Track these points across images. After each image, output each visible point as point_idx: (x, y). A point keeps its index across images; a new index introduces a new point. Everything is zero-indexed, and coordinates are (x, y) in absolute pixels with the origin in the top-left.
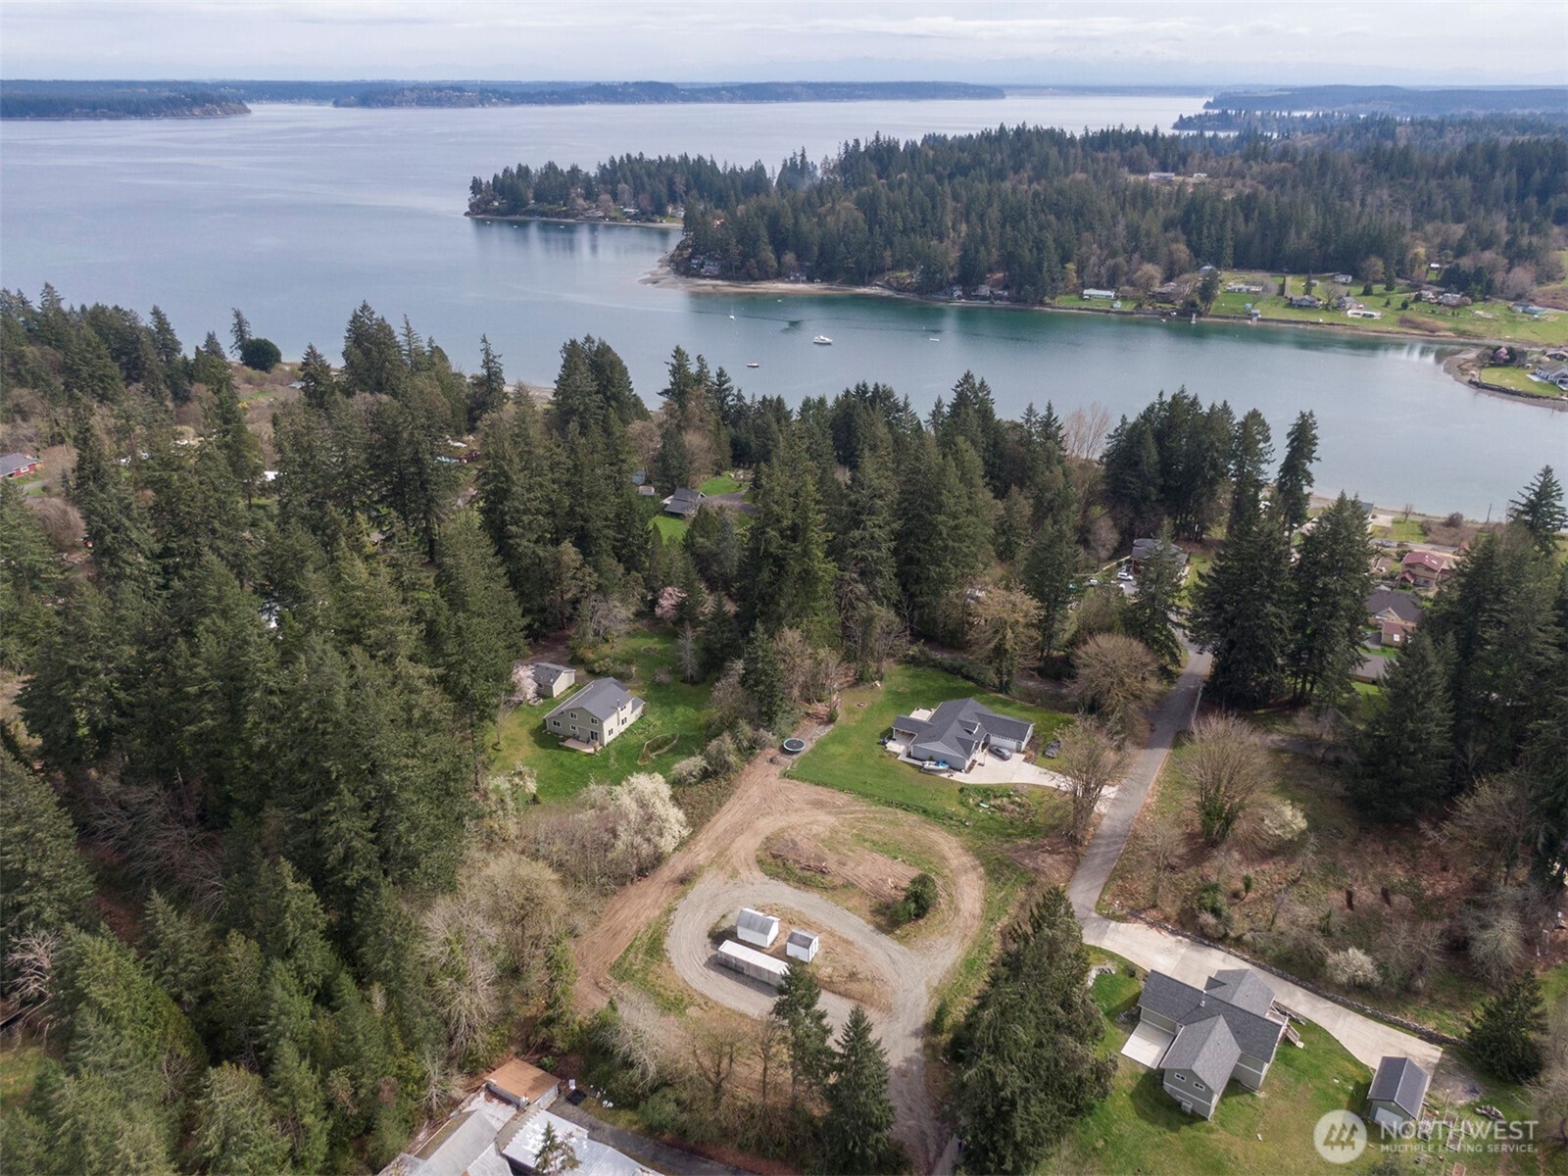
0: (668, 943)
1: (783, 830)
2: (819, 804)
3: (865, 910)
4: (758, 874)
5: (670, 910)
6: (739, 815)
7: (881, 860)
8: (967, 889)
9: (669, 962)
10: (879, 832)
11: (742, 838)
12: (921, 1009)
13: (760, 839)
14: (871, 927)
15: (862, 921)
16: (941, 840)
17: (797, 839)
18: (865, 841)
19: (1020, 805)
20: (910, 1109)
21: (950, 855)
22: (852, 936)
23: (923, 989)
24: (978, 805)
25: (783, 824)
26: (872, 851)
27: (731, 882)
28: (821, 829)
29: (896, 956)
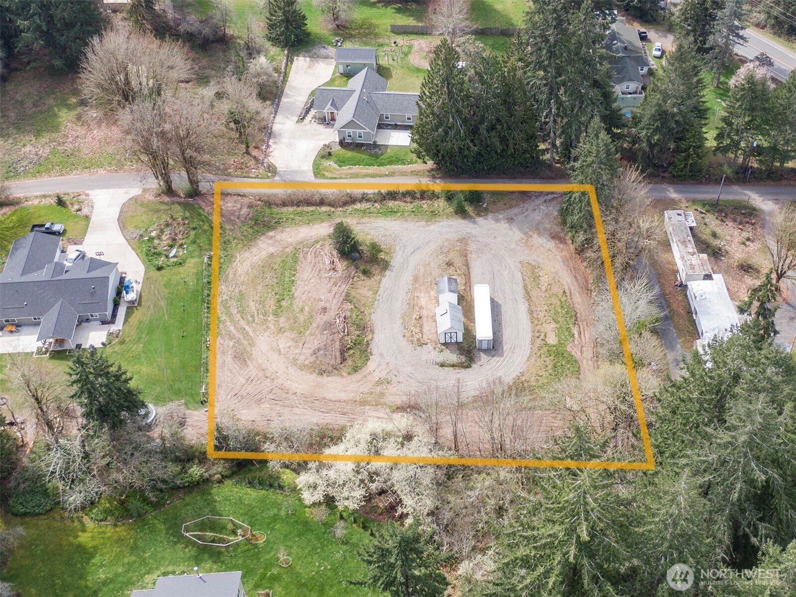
1: (302, 367)
2: (242, 357)
3: (370, 282)
4: (371, 365)
6: (296, 410)
7: (299, 291)
8: (302, 235)
10: (262, 302)
11: (330, 396)
12: (452, 223)
13: (325, 379)
14: (388, 273)
15: (384, 280)
16: (247, 264)
17: (309, 351)
18: (281, 307)
19: (162, 231)
20: (535, 210)
21: (264, 253)
22: (406, 278)
23: (432, 227)
24: (174, 257)
25: (292, 371)
26: (292, 297)
27: (394, 379)
28: (283, 341)
29: (410, 250)
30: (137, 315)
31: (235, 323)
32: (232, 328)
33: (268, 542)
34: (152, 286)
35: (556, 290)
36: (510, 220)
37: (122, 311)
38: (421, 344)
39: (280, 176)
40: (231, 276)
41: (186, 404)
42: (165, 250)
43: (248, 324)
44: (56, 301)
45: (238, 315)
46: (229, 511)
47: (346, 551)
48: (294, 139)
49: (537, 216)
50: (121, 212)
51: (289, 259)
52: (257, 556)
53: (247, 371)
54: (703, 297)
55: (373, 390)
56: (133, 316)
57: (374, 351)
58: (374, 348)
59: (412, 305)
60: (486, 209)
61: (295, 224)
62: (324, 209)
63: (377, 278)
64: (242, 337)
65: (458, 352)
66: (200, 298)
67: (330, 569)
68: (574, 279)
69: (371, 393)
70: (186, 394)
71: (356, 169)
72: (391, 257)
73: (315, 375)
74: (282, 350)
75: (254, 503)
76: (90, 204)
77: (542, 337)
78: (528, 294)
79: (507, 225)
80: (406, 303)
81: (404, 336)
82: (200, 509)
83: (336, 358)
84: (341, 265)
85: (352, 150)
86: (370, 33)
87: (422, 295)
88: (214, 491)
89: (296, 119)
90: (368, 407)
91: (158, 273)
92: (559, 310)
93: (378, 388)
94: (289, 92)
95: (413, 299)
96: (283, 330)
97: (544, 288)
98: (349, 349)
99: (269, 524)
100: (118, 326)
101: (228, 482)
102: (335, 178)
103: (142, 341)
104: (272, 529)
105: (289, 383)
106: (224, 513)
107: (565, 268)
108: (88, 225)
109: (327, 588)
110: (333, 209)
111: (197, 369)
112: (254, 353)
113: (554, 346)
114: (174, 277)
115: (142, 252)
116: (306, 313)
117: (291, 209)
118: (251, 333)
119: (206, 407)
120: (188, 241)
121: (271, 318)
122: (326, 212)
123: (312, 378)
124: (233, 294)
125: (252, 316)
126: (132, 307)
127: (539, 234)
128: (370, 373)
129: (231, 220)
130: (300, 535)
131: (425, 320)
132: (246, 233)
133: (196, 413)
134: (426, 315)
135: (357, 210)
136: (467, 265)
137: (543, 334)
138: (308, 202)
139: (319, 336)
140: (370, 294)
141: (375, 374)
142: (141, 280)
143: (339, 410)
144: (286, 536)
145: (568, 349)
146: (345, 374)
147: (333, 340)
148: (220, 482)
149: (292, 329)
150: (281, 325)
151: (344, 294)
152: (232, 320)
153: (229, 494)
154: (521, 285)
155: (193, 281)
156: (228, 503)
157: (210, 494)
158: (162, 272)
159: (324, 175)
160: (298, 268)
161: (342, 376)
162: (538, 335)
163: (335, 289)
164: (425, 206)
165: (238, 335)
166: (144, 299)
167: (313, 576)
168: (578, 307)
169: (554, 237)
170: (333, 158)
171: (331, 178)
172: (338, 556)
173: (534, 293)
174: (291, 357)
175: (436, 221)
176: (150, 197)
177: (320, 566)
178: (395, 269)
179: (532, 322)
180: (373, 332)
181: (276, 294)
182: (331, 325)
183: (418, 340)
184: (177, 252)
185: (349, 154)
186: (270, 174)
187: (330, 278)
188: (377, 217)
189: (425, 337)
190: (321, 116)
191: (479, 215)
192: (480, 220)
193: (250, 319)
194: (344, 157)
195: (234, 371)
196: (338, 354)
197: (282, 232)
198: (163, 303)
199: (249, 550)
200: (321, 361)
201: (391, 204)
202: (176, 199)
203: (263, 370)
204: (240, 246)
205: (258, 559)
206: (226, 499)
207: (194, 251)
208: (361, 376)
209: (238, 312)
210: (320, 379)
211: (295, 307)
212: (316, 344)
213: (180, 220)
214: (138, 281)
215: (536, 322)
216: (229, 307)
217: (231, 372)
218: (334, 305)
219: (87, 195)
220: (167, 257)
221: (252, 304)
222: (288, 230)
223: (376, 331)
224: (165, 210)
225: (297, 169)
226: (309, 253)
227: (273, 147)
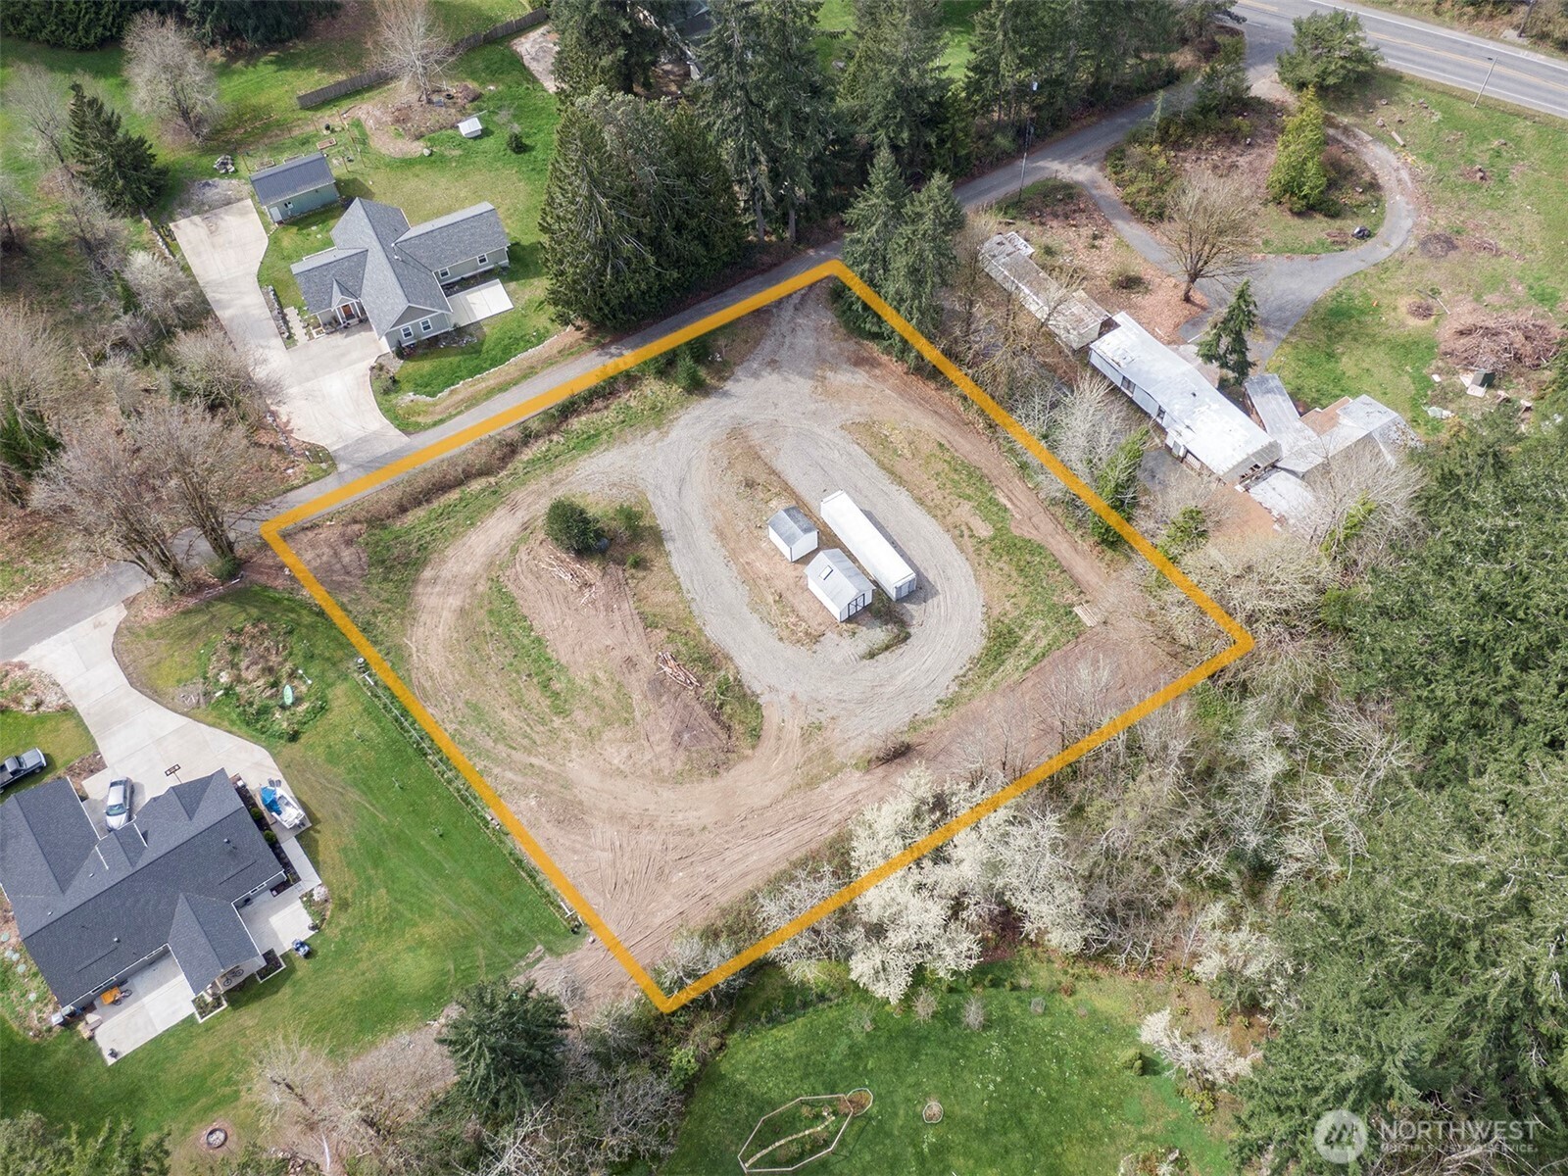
0: (976, 645)
1: (678, 779)
2: (570, 814)
3: (655, 577)
4: (772, 716)
5: (949, 703)
6: (730, 856)
7: (561, 650)
8: (480, 550)
9: (987, 615)
10: (520, 703)
11: (757, 802)
12: (697, 413)
13: (727, 778)
14: (669, 546)
15: (674, 560)
16: (434, 646)
17: (666, 745)
18: (557, 694)
19: (234, 666)
20: (793, 330)
21: (447, 615)
22: (706, 541)
23: (673, 435)
24: (297, 701)
25: (666, 794)
26: (562, 669)
27: (822, 717)
28: (610, 751)
29: (671, 489)
30: (326, 840)
31: (509, 764)
32: (509, 775)
33: (878, 1097)
34: (308, 775)
35: (926, 448)
36: (773, 364)
37: (292, 849)
38: (816, 639)
39: (344, 460)
40: (428, 685)
41: (550, 950)
42: (271, 697)
43: (530, 753)
44: (173, 903)
45: (500, 746)
46: (777, 1085)
47: (999, 1036)
48: (308, 380)
49: (806, 341)
50: (124, 668)
51: (496, 603)
52: (882, 1131)
53: (599, 835)
54: (1129, 359)
55: (809, 754)
56: (321, 848)
57: (757, 688)
58: (755, 684)
59: (749, 578)
60: (725, 363)
61: (454, 536)
62: (476, 485)
63: (659, 563)
64: (540, 782)
65: (878, 623)
66: (410, 751)
67: (1003, 1081)
68: (936, 417)
69: (810, 760)
70: (536, 933)
71: (464, 388)
72: (653, 516)
73: (708, 780)
74: (622, 767)
75: (803, 1049)
76: (46, 681)
77: (966, 533)
78: (892, 473)
79: (775, 377)
80: (738, 583)
81: (781, 639)
82: (730, 1111)
83: (716, 734)
84: (591, 571)
85: (424, 356)
86: (267, 127)
87: (752, 556)
88: (725, 1067)
89: (278, 342)
90: (825, 786)
91: (296, 746)
92: (956, 477)
93: (812, 745)
94: (218, 296)
95: (745, 571)
96: (594, 732)
97: (909, 455)
98: (721, 706)
99: (855, 1069)
100: (311, 880)
101: (733, 1039)
102: (442, 421)
103: (376, 881)
104: (868, 1073)
105: (680, 816)
106: (774, 1095)
107: (911, 405)
108: (80, 723)
109: (1023, 1114)
110: (492, 480)
111: (517, 880)
112: (583, 797)
113: (994, 539)
114: (331, 738)
115: (233, 723)
116: (607, 684)
117: (421, 513)
118: (548, 766)
119: (585, 935)
120: (299, 660)
121: (557, 722)
122: (484, 490)
123: (708, 787)
124: (459, 714)
125: (526, 736)
126: (305, 835)
127: (834, 369)
128: (781, 729)
129: (340, 584)
130: (915, 1055)
131: (787, 595)
132: (384, 595)
133: (578, 954)
134: (784, 586)
135: (532, 462)
136: (773, 472)
137: (964, 528)
138: (442, 487)
139: (660, 711)
140: (671, 596)
141: (789, 725)
142: (278, 776)
143: (791, 815)
144: (896, 1071)
145: (1016, 532)
146: (749, 752)
147: (686, 706)
148: (722, 1047)
149: (608, 723)
150: (585, 726)
151: (637, 619)
152: (496, 761)
153: (752, 1058)
154: (873, 465)
155: (372, 728)
156: (762, 1073)
157: (722, 1077)
158: (303, 739)
159: (418, 424)
160: (525, 611)
161: (747, 757)
162: (958, 532)
163: (616, 616)
164: (633, 403)
165: (531, 781)
166: (313, 806)
167: (989, 1106)
168: (975, 458)
169: (859, 362)
170: (405, 386)
171: (435, 424)
172: (995, 1051)
173: (900, 467)
174: (647, 771)
175: (671, 421)
176: (153, 613)
177: (985, 1087)
178: (674, 533)
179: (935, 516)
180: (728, 658)
181: (529, 675)
182: (661, 682)
183: (807, 634)
184: (294, 689)
185: (426, 366)
186: (324, 466)
187: (593, 602)
188: (573, 458)
189: (814, 624)
190: (327, 318)
191: (725, 379)
192: (729, 386)
193: (526, 742)
194: (422, 376)
195: (578, 846)
196: (712, 724)
197: (445, 562)
198: (354, 795)
199: (862, 1130)
200: (698, 752)
201: (576, 423)
202: (207, 594)
203: (622, 818)
204: (395, 623)
205: (890, 1135)
206: (756, 1069)
207: (323, 672)
208: (773, 741)
209: (495, 741)
210: (720, 783)
211: (578, 681)
212: (668, 727)
213: (249, 627)
214: (275, 779)
215: (939, 513)
216: (472, 740)
217: (575, 852)
218: (635, 644)
219: (22, 666)
220: (283, 707)
221: (505, 714)
222: (449, 552)
223: (733, 653)
224: (205, 623)
225: (361, 434)
226: (522, 577)
227: (283, 412)
